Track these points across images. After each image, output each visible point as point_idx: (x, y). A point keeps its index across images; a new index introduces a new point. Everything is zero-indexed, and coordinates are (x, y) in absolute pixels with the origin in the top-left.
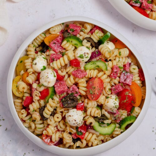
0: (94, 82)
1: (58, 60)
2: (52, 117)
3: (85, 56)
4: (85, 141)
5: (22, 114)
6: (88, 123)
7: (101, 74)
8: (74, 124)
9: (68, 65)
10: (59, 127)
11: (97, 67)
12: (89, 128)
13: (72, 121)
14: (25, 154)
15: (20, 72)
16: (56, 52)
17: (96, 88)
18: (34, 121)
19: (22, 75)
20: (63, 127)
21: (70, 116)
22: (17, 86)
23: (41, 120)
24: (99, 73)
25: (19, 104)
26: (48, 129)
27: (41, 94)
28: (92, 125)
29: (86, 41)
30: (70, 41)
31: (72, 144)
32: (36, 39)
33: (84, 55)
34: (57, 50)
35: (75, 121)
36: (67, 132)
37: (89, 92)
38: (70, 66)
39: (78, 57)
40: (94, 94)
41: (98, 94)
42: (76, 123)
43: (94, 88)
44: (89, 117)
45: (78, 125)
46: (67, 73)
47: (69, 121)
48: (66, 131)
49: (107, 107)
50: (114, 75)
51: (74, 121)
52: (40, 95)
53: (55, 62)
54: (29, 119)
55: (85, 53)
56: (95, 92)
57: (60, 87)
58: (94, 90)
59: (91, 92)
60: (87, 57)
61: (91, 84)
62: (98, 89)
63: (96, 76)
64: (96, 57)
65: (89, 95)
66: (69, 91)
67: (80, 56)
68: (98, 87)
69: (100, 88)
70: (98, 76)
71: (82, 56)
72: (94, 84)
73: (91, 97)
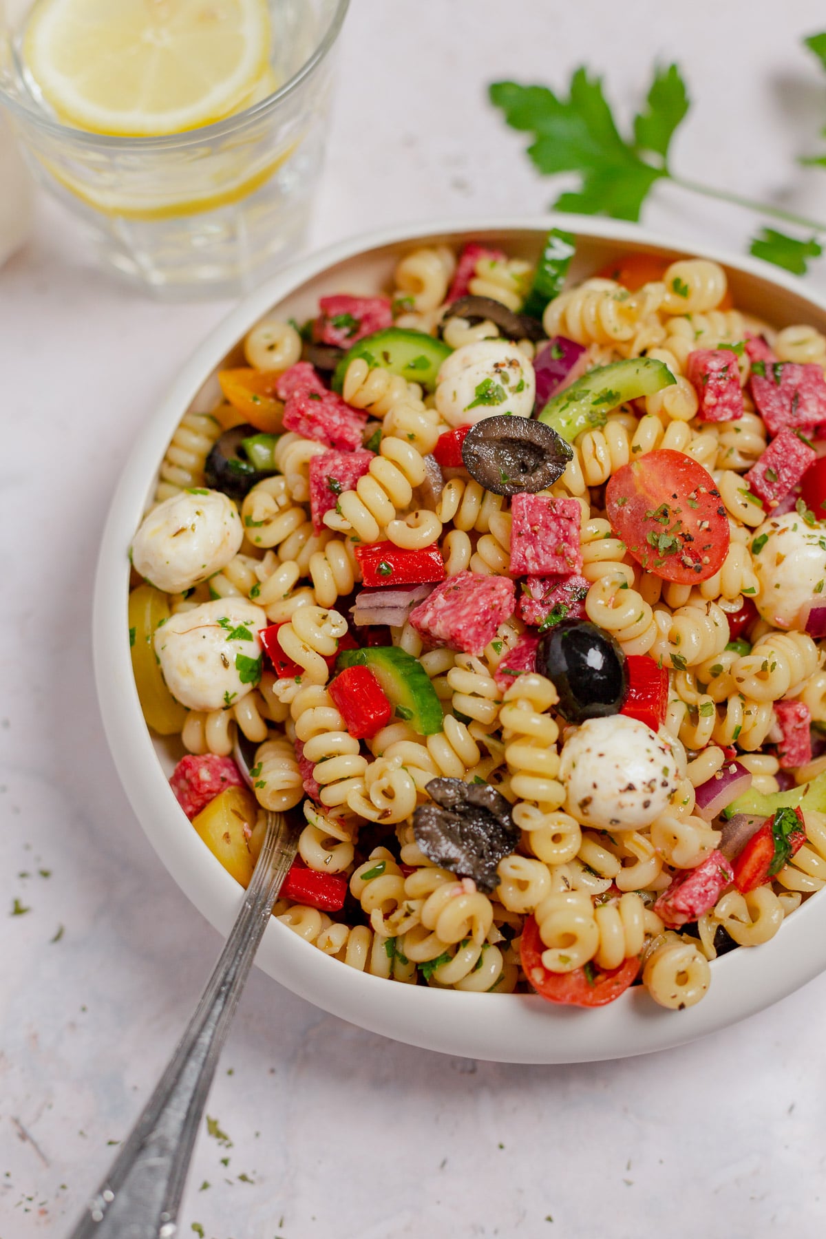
0: (641, 490)
1: (365, 483)
3: (505, 379)
7: (648, 430)
9: (436, 484)
11: (604, 408)
17: (674, 505)
29: (464, 324)
30: (379, 359)
32: (171, 464)
35: (631, 788)
37: (654, 549)
39: (471, 407)
40: (687, 538)
41: (706, 525)
43: (665, 514)
46: (452, 525)
50: (719, 393)
53: (347, 500)
55: (496, 365)
56: (687, 528)
57: (459, 605)
58: (674, 522)
59: (665, 542)
60: (521, 387)
61: (627, 510)
62: (689, 502)
63: (630, 454)
64: (561, 378)
65: (666, 565)
66: (530, 604)
67: (477, 394)
68: (681, 494)
69: (697, 491)
70: (641, 450)
71: (490, 390)
72: (647, 495)
73: (682, 569)
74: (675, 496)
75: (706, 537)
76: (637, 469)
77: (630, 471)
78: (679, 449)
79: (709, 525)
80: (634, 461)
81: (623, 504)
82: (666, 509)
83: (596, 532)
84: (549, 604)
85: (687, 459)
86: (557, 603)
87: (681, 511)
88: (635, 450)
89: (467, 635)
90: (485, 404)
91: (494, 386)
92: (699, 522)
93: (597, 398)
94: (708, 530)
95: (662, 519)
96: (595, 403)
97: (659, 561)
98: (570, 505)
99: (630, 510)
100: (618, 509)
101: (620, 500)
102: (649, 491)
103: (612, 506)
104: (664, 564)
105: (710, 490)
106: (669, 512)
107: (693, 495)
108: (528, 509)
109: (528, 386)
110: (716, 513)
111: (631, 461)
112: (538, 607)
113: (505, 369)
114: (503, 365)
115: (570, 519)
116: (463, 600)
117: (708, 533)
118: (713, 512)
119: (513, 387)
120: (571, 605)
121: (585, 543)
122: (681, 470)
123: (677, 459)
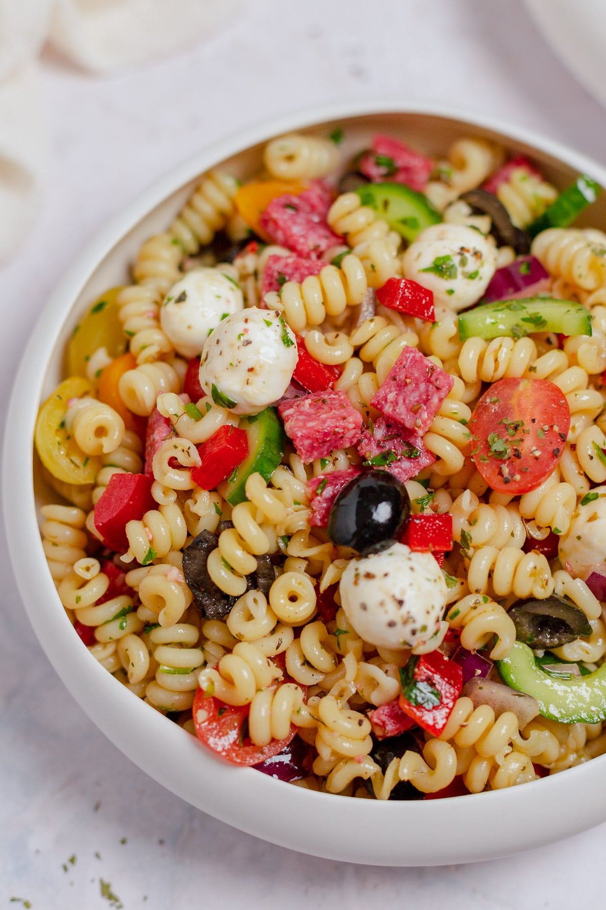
0: (514, 401)
1: (310, 281)
2: (259, 595)
3: (463, 262)
4: (452, 751)
5: (84, 584)
6: (471, 640)
7: (553, 359)
8: (391, 624)
9: (367, 310)
10: (294, 664)
11: (530, 328)
12: (479, 672)
13: (382, 604)
14: (72, 860)
15: (87, 359)
16: (299, 247)
17: (528, 426)
18: (145, 629)
19: (99, 373)
20: (322, 658)
21: (369, 576)
22: (63, 424)
23: (186, 619)
24: (540, 355)
25: (68, 534)
26: (230, 663)
27: (201, 454)
28: (495, 654)
29: (466, 210)
30: (379, 202)
31: (369, 768)
33: (456, 260)
34: (302, 240)
35: (401, 603)
36: (341, 695)
37: (488, 447)
38: (376, 313)
39: (426, 270)
40: (517, 455)
41: (538, 453)
42: (405, 622)
43: (516, 428)
44: (481, 599)
45: (414, 632)
46: (357, 353)
47: (364, 607)
48: (335, 691)
49: (589, 545)
51: (391, 607)
52: (196, 459)
53: (290, 288)
54: (116, 617)
55: (462, 249)
56: (523, 448)
57: (314, 416)
58: (518, 437)
59: (498, 446)
60: (473, 276)
61: (494, 409)
62: (540, 431)
63: (526, 371)
64: (517, 289)
65: (487, 463)
66: (369, 440)
67: (434, 263)
68: (539, 422)
69: (552, 427)
70: (535, 372)
71: (445, 264)
72: (516, 407)
73: (497, 473)
74: (533, 421)
75: (531, 462)
76: (524, 386)
77: (518, 384)
78: (564, 391)
79: (540, 456)
80: (526, 378)
81: (494, 403)
82: (519, 425)
83: (455, 413)
84: (383, 447)
85: (564, 401)
86: (390, 449)
87: (529, 433)
88: (532, 369)
89: (301, 443)
90: (436, 274)
91: (451, 264)
92: (534, 448)
93: (527, 316)
94: (536, 458)
95: (511, 431)
96: (524, 320)
97: (486, 458)
98: (445, 378)
99: (495, 410)
100: (487, 404)
101: (494, 399)
102: (519, 405)
103: (486, 399)
104: (486, 462)
105: (561, 432)
106: (520, 429)
107: (546, 428)
108: (411, 362)
109: (481, 278)
110: (552, 451)
111: (524, 377)
112: (374, 445)
113: (467, 255)
114: (468, 251)
115: (438, 389)
116: (320, 413)
117: (535, 461)
118: (550, 449)
119: (466, 273)
120: (399, 457)
121: (441, 416)
122: (553, 405)
123: (557, 395)
